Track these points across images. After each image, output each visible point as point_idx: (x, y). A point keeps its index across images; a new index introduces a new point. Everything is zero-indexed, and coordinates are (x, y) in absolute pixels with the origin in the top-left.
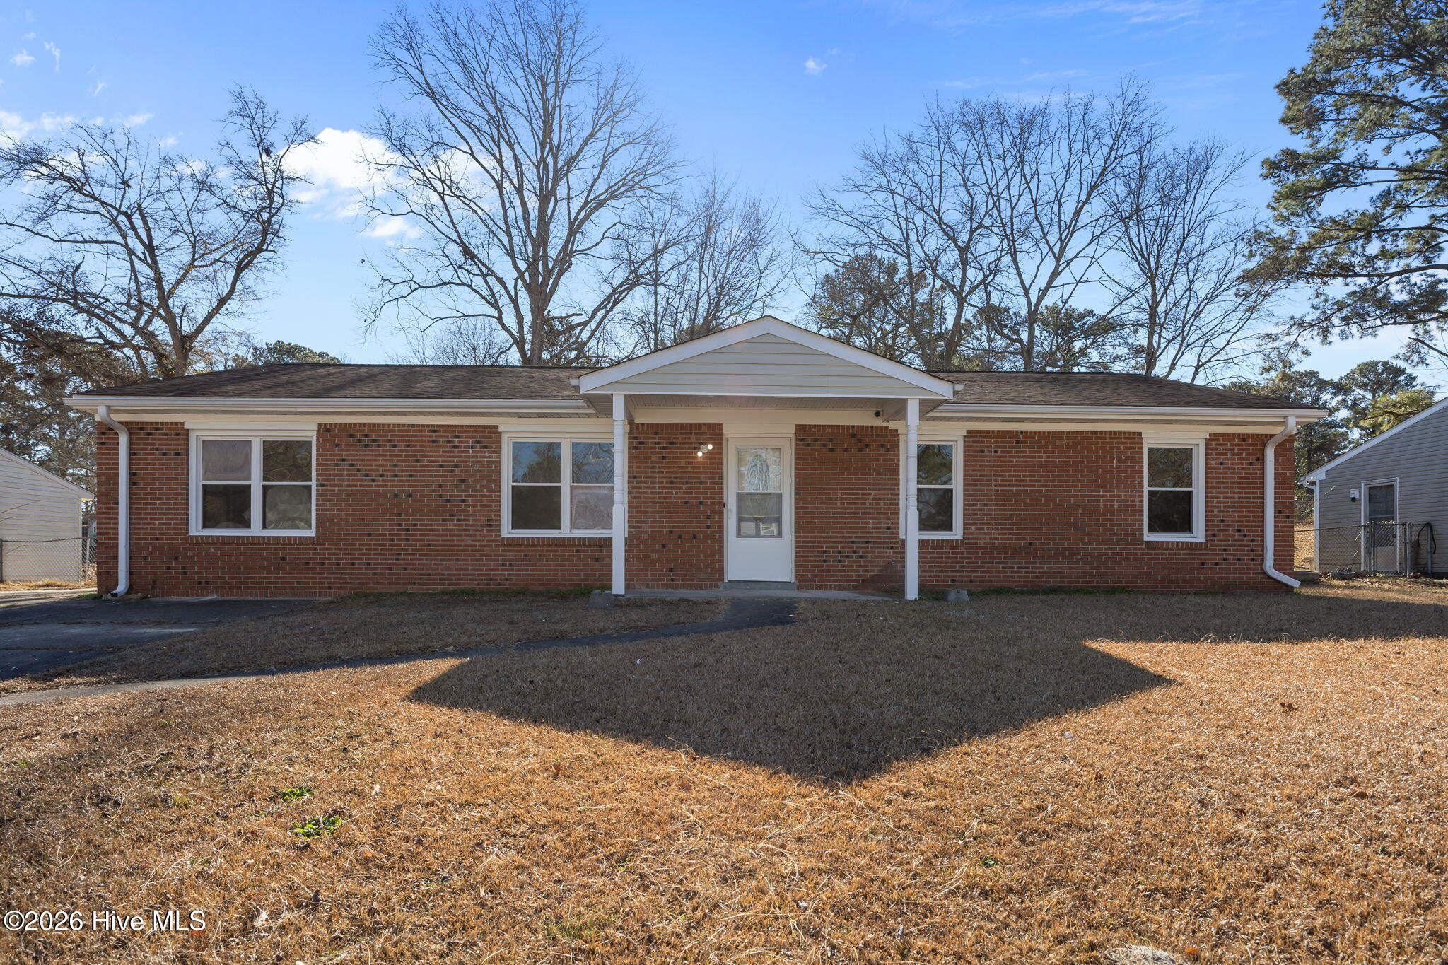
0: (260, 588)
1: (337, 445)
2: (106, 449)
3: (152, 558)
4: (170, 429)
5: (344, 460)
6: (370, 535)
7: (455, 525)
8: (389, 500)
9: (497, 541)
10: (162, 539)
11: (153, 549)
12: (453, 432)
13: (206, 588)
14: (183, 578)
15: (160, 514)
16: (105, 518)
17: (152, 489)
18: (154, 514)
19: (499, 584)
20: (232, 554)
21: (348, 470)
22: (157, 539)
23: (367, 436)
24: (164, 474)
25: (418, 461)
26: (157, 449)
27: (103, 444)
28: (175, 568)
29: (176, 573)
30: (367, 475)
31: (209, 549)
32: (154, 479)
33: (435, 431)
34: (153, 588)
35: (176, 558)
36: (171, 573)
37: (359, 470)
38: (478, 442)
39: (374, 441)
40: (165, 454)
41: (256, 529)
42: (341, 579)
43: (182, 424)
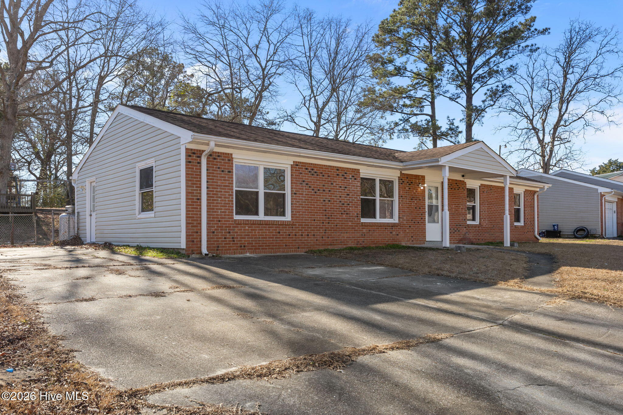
0: (269, 249)
1: (301, 173)
2: (192, 165)
3: (217, 232)
4: (225, 157)
5: (304, 181)
6: (315, 220)
7: (346, 216)
8: (322, 203)
9: (360, 224)
10: (222, 221)
11: (217, 227)
12: (344, 171)
13: (243, 249)
14: (233, 244)
15: (221, 206)
16: (192, 208)
17: (216, 191)
18: (218, 206)
19: (361, 244)
20: (256, 230)
21: (305, 187)
22: (219, 221)
23: (313, 170)
24: (223, 183)
25: (332, 184)
26: (219, 168)
27: (190, 162)
28: (229, 238)
29: (229, 241)
30: (313, 190)
31: (245, 227)
32: (217, 185)
33: (338, 170)
34: (217, 250)
35: (229, 232)
36: (226, 241)
37: (310, 187)
38: (353, 176)
39: (316, 172)
40: (223, 171)
41: (261, 216)
42: (303, 243)
43: (231, 154)
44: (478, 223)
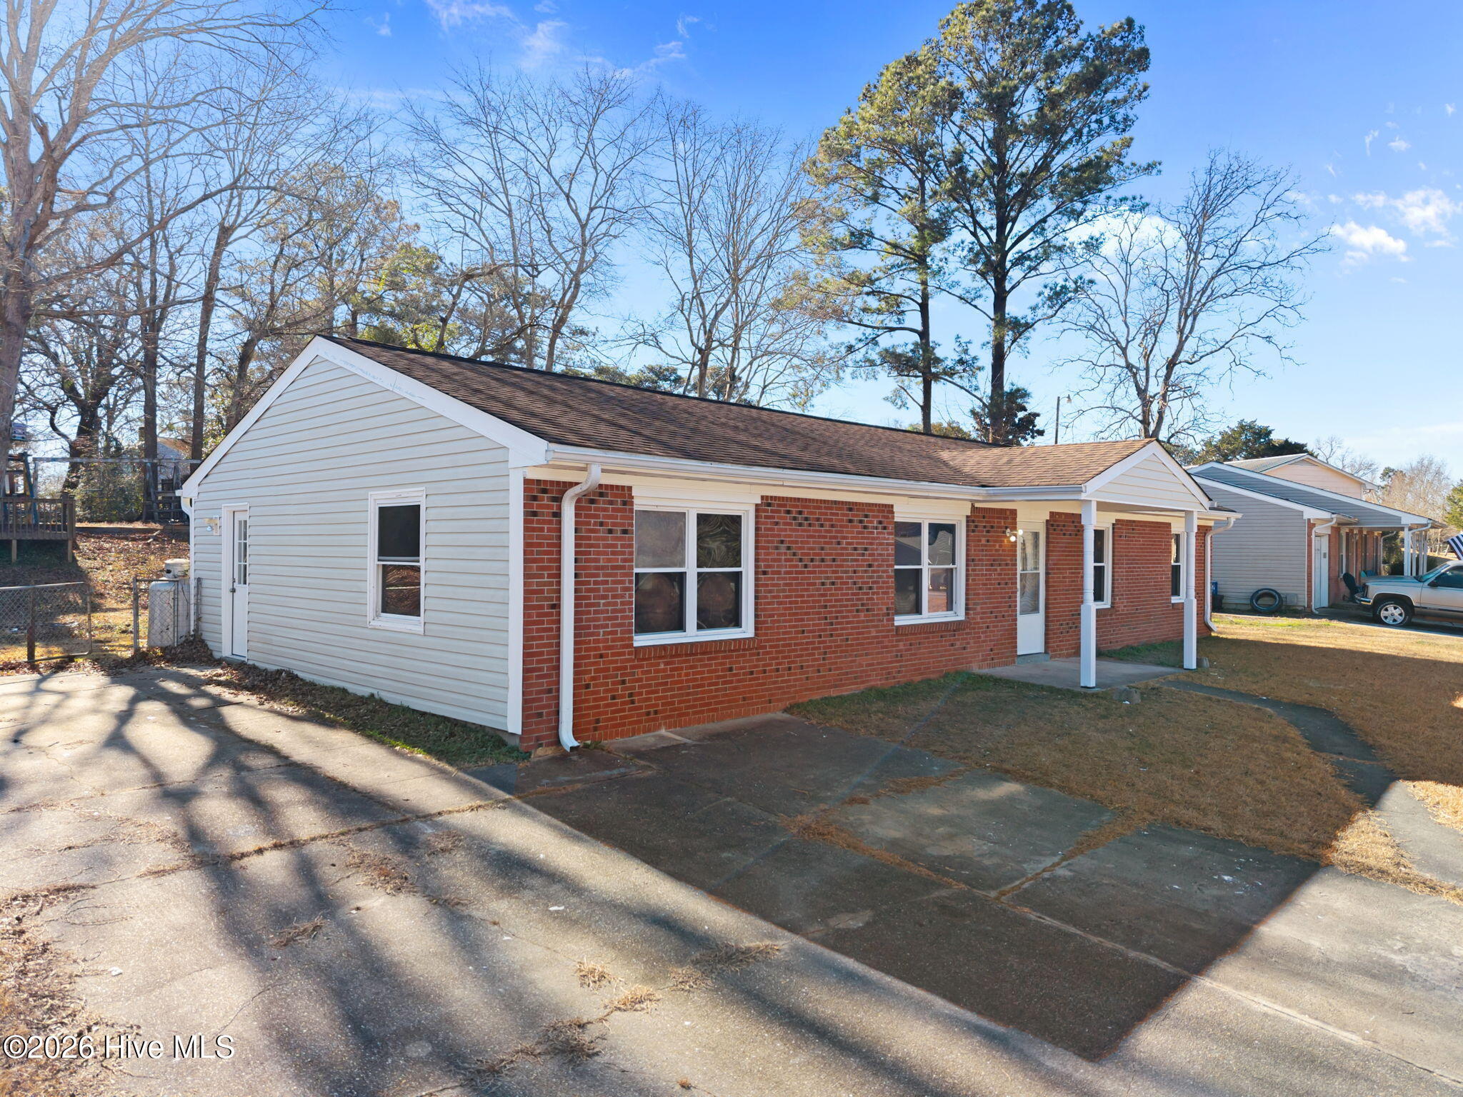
0: (709, 711)
1: (777, 523)
2: (539, 522)
3: (595, 686)
4: (616, 496)
5: (782, 542)
6: (803, 632)
7: (865, 616)
8: (818, 590)
9: (892, 630)
10: (607, 655)
11: (596, 671)
12: (863, 510)
13: (654, 720)
14: (630, 710)
15: (605, 619)
16: (538, 630)
17: (596, 583)
18: (598, 619)
19: (894, 678)
20: (682, 669)
21: (785, 554)
22: (601, 656)
23: (800, 513)
24: (609, 560)
25: (839, 543)
26: (601, 524)
27: (535, 514)
28: (623, 696)
29: (623, 703)
30: (801, 560)
31: (658, 664)
32: (597, 568)
33: (850, 510)
34: (595, 729)
35: (623, 682)
36: (616, 704)
37: (794, 554)
38: (880, 522)
39: (806, 519)
40: (610, 531)
41: (692, 634)
42: (779, 688)
43: (630, 488)
44: (1108, 606)
